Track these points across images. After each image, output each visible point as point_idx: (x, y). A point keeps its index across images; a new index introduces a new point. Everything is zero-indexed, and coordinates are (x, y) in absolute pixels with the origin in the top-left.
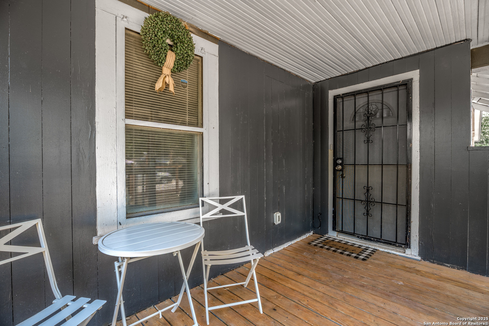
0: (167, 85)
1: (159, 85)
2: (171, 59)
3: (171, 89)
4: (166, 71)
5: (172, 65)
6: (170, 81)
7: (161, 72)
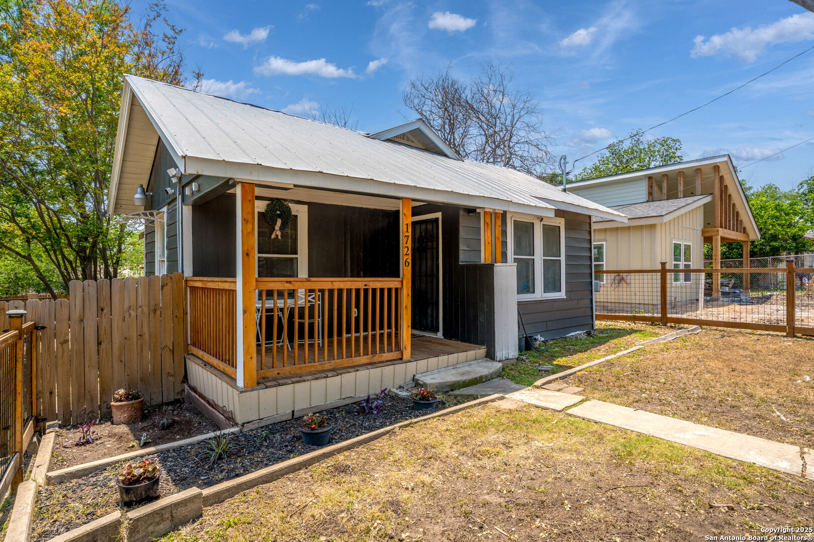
0: (277, 236)
1: (273, 236)
2: (279, 222)
3: (279, 237)
4: (277, 227)
5: (280, 226)
6: (279, 233)
7: (274, 229)
